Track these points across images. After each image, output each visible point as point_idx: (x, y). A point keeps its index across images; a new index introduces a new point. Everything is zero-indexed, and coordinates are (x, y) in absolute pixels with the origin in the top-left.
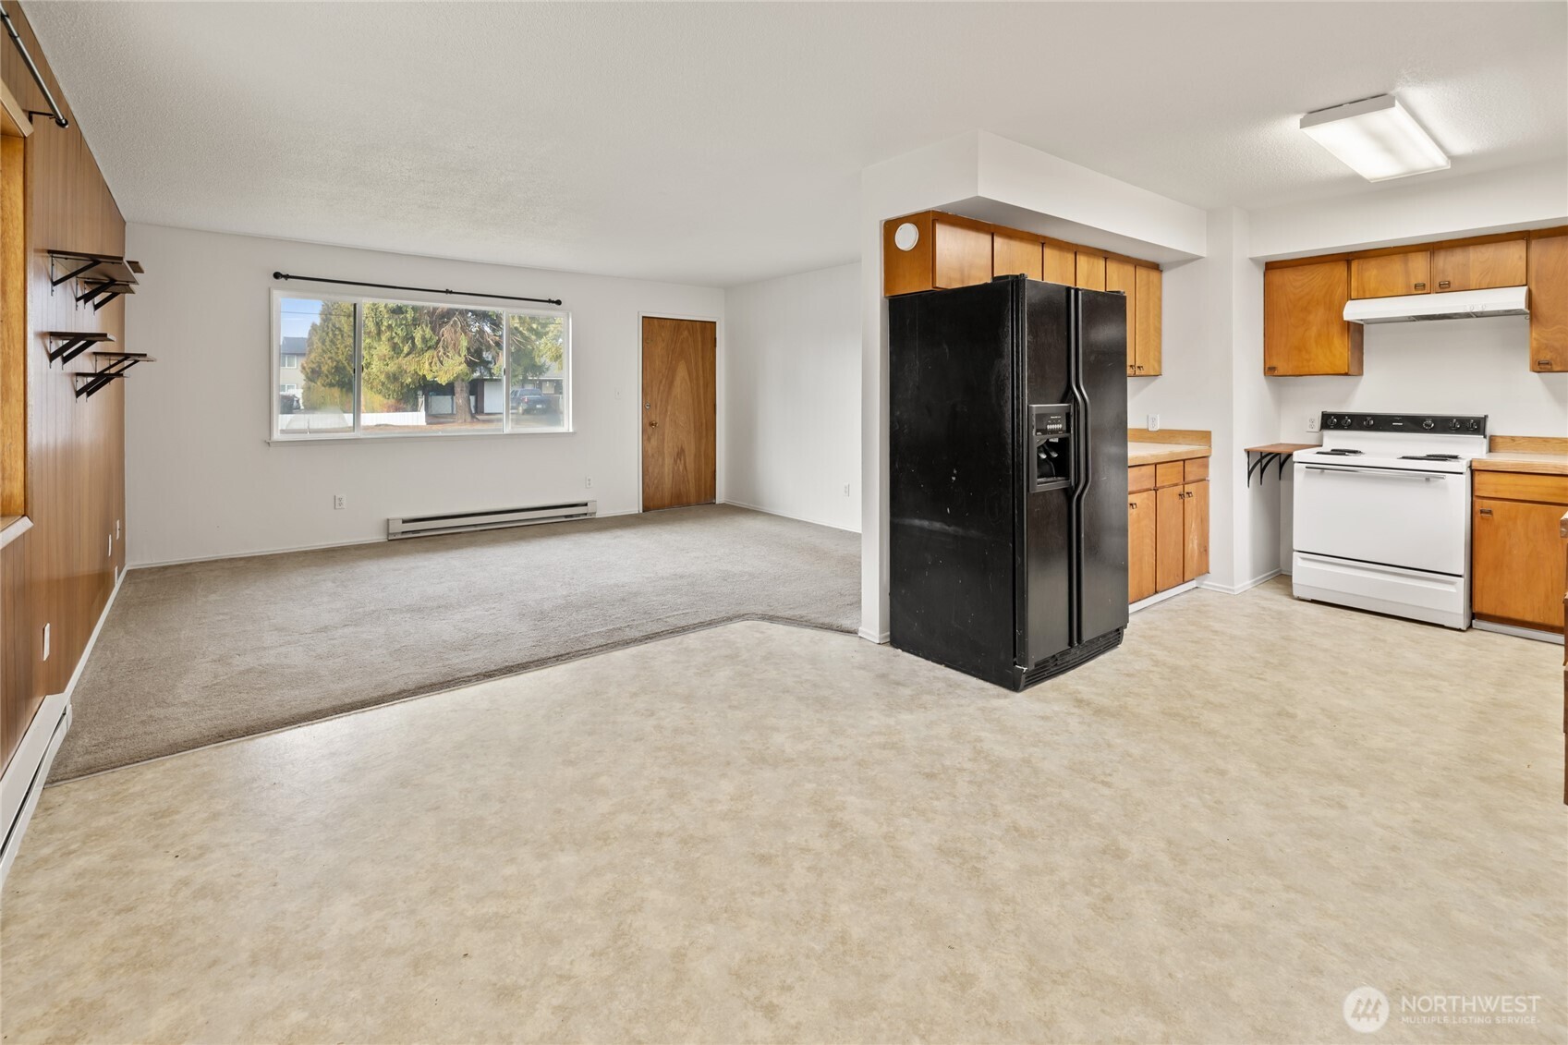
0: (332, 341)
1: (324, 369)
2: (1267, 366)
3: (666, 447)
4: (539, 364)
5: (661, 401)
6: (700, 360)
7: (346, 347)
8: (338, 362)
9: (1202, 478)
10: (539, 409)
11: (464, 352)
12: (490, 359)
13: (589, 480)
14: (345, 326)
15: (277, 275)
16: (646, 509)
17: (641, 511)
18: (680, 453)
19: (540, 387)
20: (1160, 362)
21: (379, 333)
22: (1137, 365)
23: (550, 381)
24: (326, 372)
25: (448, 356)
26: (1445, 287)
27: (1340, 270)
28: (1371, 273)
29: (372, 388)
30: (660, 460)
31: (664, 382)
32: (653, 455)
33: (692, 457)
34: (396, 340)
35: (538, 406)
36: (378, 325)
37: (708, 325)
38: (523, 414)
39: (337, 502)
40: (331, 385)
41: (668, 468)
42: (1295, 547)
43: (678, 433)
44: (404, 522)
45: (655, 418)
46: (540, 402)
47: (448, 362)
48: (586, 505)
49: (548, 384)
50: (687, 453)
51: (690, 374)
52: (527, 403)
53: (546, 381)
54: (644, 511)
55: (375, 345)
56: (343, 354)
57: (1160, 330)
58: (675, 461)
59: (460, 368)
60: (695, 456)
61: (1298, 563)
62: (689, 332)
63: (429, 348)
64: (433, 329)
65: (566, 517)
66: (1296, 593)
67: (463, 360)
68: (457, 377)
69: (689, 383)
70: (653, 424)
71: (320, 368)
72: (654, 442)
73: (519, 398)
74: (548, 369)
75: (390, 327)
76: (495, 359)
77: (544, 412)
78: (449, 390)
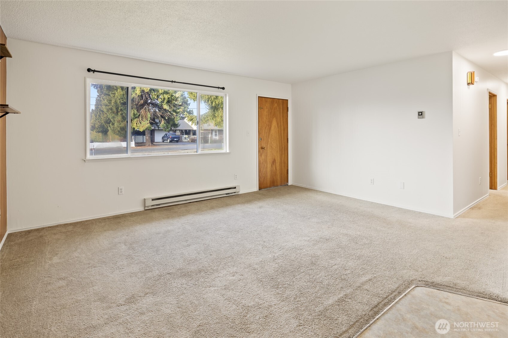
0: (99, 116)
1: (96, 126)
3: (268, 159)
4: (177, 123)
5: (266, 137)
6: (282, 117)
7: (104, 118)
8: (101, 123)
10: (175, 140)
11: (149, 119)
12: (158, 122)
13: (236, 175)
14: (105, 109)
15: (89, 70)
16: (260, 189)
17: (258, 190)
18: (274, 162)
19: (175, 132)
21: (117, 112)
23: (179, 130)
24: (97, 127)
25: (143, 121)
29: (115, 133)
30: (266, 165)
31: (267, 128)
32: (263, 163)
33: (279, 163)
34: (124, 115)
35: (175, 139)
36: (117, 109)
37: (285, 101)
38: (169, 142)
39: (119, 191)
40: (99, 132)
41: (269, 169)
43: (273, 153)
44: (153, 200)
45: (264, 145)
46: (176, 138)
47: (143, 123)
48: (235, 188)
49: (178, 131)
50: (276, 162)
51: (278, 124)
52: (171, 138)
53: (177, 130)
54: (259, 190)
55: (116, 116)
56: (103, 120)
58: (272, 166)
59: (148, 125)
60: (280, 163)
62: (277, 104)
63: (136, 118)
64: (137, 110)
65: (226, 194)
67: (149, 122)
68: (146, 129)
69: (277, 129)
70: (263, 148)
71: (95, 126)
72: (263, 157)
73: (168, 137)
74: (179, 126)
75: (121, 110)
76: (160, 122)
77: (177, 141)
78: (143, 133)
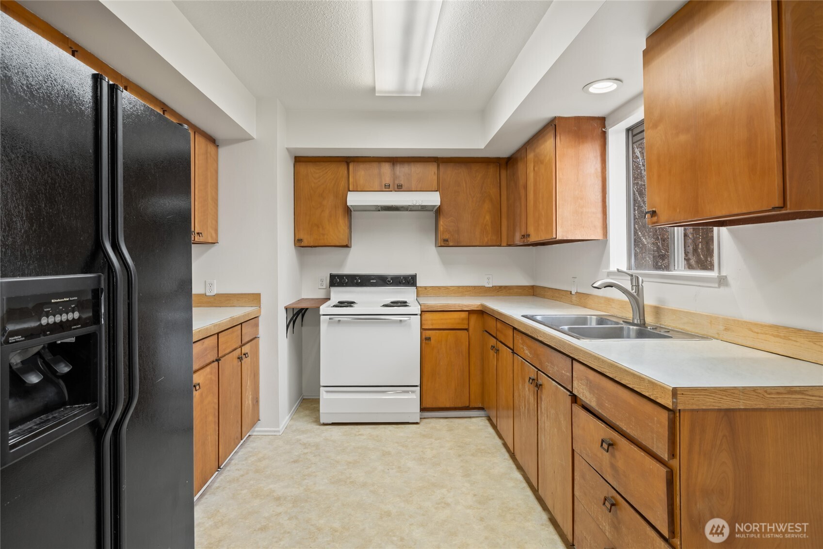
2: (297, 238)
9: (255, 336)
20: (216, 231)
22: (196, 231)
26: (399, 188)
27: (342, 169)
28: (360, 173)
42: (322, 384)
57: (217, 200)
61: (324, 395)
66: (322, 421)
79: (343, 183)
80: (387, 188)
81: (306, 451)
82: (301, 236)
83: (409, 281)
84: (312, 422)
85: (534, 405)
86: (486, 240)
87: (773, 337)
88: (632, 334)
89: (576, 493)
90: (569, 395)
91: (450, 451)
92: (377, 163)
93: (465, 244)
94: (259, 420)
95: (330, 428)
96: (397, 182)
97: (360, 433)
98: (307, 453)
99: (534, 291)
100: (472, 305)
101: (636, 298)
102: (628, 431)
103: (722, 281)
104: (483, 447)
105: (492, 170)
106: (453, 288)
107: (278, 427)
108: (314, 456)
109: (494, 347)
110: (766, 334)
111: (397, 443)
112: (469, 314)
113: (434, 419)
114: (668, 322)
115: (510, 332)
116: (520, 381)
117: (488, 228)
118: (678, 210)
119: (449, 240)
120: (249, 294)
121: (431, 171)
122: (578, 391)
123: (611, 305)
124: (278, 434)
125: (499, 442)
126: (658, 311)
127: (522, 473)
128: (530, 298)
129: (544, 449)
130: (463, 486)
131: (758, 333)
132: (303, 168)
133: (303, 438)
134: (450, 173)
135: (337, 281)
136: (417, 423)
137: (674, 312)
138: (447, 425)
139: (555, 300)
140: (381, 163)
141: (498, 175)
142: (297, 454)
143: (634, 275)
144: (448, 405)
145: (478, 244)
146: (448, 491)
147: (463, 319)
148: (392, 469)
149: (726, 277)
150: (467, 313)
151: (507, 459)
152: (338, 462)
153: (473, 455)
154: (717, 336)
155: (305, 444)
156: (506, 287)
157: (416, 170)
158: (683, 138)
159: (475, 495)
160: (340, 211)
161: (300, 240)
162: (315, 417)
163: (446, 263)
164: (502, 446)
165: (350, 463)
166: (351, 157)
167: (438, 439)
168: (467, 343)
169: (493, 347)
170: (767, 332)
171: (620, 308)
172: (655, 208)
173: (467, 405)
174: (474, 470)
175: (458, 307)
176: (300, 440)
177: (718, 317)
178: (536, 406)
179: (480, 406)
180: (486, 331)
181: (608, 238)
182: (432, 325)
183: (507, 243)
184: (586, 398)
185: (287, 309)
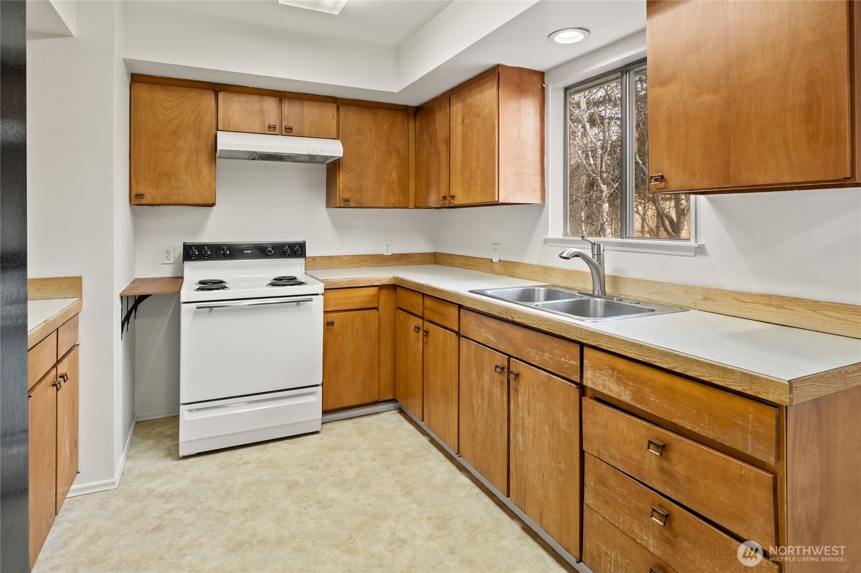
2: (132, 195)
9: (73, 344)
26: (288, 131)
27: (207, 99)
28: (234, 108)
42: (182, 401)
61: (187, 417)
66: (182, 453)
79: (209, 118)
80: (272, 130)
81: (169, 506)
82: (142, 189)
83: (296, 250)
84: (163, 457)
85: (502, 397)
86: (392, 200)
87: (764, 307)
88: (600, 309)
89: (588, 500)
90: (578, 388)
91: (374, 464)
92: (258, 96)
93: (368, 206)
94: (78, 473)
95: (196, 462)
96: (284, 124)
97: (244, 461)
98: (172, 509)
99: (435, 258)
100: (384, 279)
101: (596, 267)
102: (696, 430)
103: (700, 250)
104: (409, 450)
105: (399, 119)
106: (347, 258)
107: (113, 476)
108: (185, 513)
109: (419, 328)
110: (756, 303)
111: (302, 465)
112: (379, 289)
113: (336, 423)
114: (629, 293)
115: (454, 311)
116: (474, 369)
117: (394, 186)
118: (698, 176)
119: (350, 200)
120: (60, 279)
121: (329, 113)
122: (594, 383)
123: (550, 274)
124: (112, 487)
125: (424, 440)
126: (616, 280)
127: (468, 475)
128: (433, 266)
129: (521, 449)
130: (410, 509)
131: (745, 302)
132: (145, 92)
133: (157, 485)
134: (351, 118)
135: (193, 253)
136: (317, 432)
137: (637, 281)
138: (355, 428)
139: (468, 269)
140: (264, 97)
141: (406, 126)
142: (155, 514)
143: (596, 243)
144: (354, 403)
145: (383, 206)
146: (395, 521)
147: (373, 296)
148: (311, 506)
149: (704, 245)
150: (378, 288)
151: (443, 460)
152: (227, 514)
153: (403, 463)
154: (693, 306)
155: (163, 496)
156: (407, 255)
157: (310, 112)
158: (707, 98)
159: (429, 519)
160: (204, 157)
161: (140, 196)
162: (165, 447)
163: (339, 227)
164: (430, 445)
165: (247, 511)
166: (221, 84)
167: (353, 450)
168: (377, 325)
169: (417, 329)
170: (757, 301)
171: (563, 277)
172: (662, 172)
173: (377, 399)
174: (413, 483)
175: (368, 282)
176: (153, 490)
177: (695, 287)
178: (505, 398)
179: (391, 397)
180: (400, 308)
181: (546, 203)
182: (335, 306)
183: (415, 204)
184: (610, 390)
185: (122, 297)
